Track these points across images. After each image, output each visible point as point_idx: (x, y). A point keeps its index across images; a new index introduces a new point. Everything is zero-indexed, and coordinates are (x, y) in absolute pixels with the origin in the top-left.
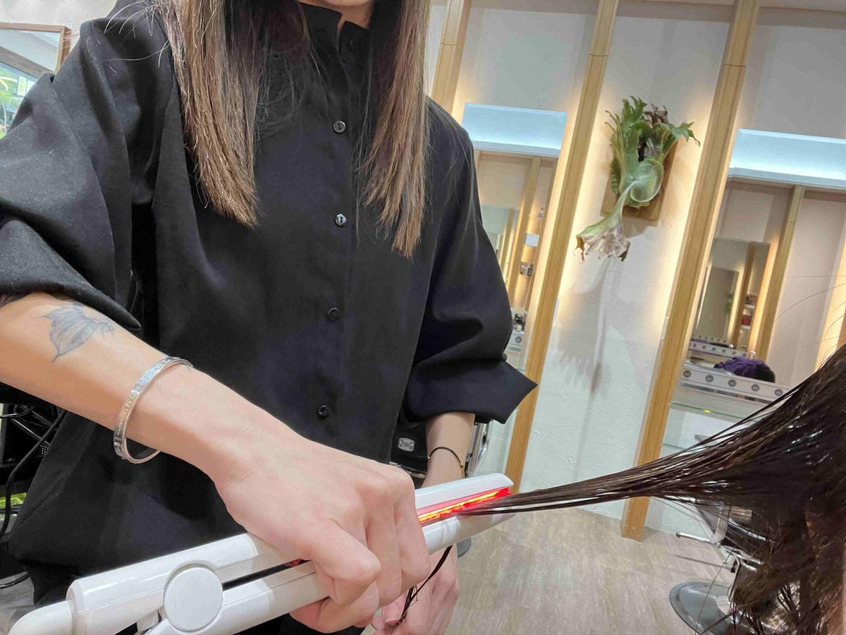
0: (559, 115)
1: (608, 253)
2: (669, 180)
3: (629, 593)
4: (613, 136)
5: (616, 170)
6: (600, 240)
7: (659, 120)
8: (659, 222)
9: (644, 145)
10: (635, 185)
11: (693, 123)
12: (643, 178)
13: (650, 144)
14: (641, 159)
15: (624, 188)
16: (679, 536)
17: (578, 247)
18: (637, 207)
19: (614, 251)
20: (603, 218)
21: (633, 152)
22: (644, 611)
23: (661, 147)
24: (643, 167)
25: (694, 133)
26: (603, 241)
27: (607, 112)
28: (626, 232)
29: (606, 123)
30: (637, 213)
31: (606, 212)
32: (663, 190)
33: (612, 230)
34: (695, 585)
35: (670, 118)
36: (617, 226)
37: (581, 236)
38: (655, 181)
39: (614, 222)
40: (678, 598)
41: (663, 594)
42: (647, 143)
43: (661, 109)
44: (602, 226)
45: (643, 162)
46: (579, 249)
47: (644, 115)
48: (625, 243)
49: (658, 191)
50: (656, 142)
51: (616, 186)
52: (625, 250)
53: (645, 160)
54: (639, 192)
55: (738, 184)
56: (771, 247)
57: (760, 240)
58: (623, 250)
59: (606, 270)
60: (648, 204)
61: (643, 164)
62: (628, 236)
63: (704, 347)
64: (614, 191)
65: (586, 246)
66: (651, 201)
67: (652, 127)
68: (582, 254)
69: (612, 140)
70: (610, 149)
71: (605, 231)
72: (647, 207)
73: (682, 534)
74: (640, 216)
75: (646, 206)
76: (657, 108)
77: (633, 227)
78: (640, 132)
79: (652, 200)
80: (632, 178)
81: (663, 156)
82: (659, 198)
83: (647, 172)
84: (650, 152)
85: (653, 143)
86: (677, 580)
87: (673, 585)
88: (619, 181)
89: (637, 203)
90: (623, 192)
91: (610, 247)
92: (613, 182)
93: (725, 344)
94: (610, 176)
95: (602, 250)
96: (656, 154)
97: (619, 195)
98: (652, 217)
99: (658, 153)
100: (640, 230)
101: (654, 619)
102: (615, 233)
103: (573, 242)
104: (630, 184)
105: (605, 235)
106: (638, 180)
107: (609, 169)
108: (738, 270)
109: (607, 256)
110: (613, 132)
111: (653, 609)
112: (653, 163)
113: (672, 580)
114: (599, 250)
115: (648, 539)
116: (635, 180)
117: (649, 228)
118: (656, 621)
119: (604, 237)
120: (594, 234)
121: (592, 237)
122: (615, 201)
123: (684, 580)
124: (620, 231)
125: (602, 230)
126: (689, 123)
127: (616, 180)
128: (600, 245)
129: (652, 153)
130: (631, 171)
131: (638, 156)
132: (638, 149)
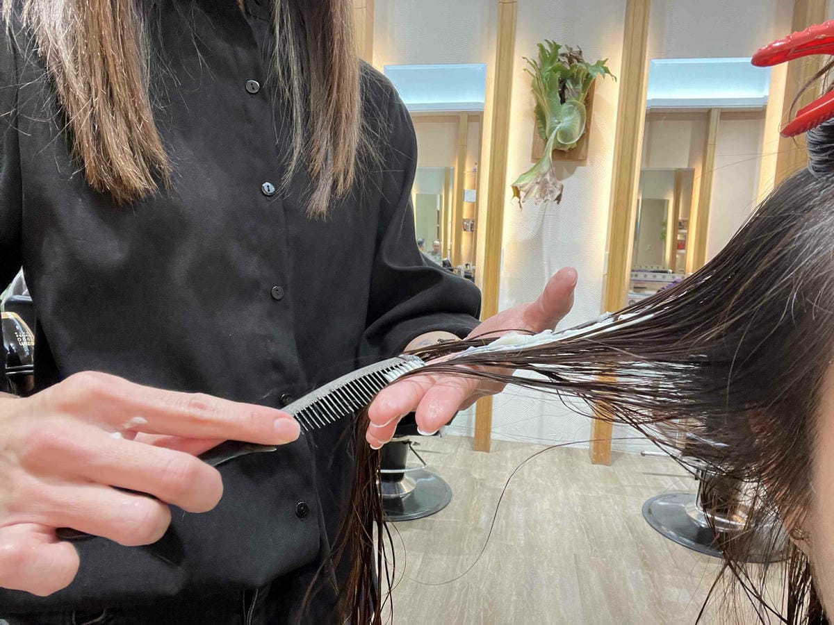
0: (479, 67)
1: (543, 198)
2: (592, 119)
3: (605, 515)
4: (533, 81)
5: (540, 116)
6: (534, 186)
7: (575, 60)
8: (588, 163)
9: (564, 88)
10: (560, 128)
11: (607, 59)
12: (567, 120)
13: (569, 85)
14: (563, 101)
15: (551, 132)
16: (643, 455)
17: (514, 196)
18: (566, 149)
19: (549, 195)
20: (534, 164)
21: (555, 96)
22: (621, 529)
23: (580, 86)
24: (566, 109)
25: (610, 69)
26: (537, 187)
27: (524, 58)
28: (558, 176)
29: (525, 70)
30: (566, 156)
31: (536, 158)
32: (587, 129)
33: (544, 175)
34: (663, 497)
35: (585, 57)
36: (549, 170)
37: (515, 185)
38: (579, 121)
39: (545, 167)
40: (650, 512)
41: (636, 510)
42: (567, 85)
43: (575, 49)
44: (534, 172)
45: (565, 104)
46: (516, 198)
47: (559, 57)
48: (558, 186)
49: (582, 131)
50: (575, 82)
51: (542, 132)
52: (559, 193)
53: (567, 101)
54: (565, 134)
55: (657, 115)
56: (696, 172)
57: (685, 166)
58: (557, 193)
59: (544, 215)
60: (575, 145)
61: (565, 106)
62: (560, 178)
63: (645, 276)
64: (542, 137)
65: (522, 194)
66: (577, 142)
67: (569, 68)
68: (519, 202)
69: (533, 86)
70: (532, 95)
71: (538, 177)
72: (575, 148)
73: (646, 452)
74: (569, 159)
75: (573, 147)
76: (571, 49)
77: (565, 170)
78: (558, 75)
79: (579, 140)
80: (556, 121)
81: (583, 96)
82: (585, 137)
83: (570, 113)
84: (570, 94)
85: (572, 84)
86: (647, 496)
87: (643, 501)
88: (545, 127)
89: (563, 145)
90: (549, 137)
91: (545, 192)
92: (539, 128)
93: (665, 270)
94: (536, 123)
95: (537, 196)
96: (576, 95)
97: (547, 140)
98: (580, 158)
99: (578, 93)
100: (571, 172)
101: (630, 534)
102: (548, 177)
103: (509, 192)
104: (556, 127)
105: (538, 181)
106: (563, 123)
107: (534, 115)
108: (668, 198)
109: (542, 201)
110: (532, 78)
111: (628, 526)
112: (574, 104)
113: (642, 497)
114: (535, 196)
115: (616, 462)
116: (559, 123)
117: (580, 169)
118: (633, 536)
119: (537, 183)
120: (528, 181)
121: (526, 184)
122: (543, 145)
123: (654, 494)
124: (552, 175)
125: (535, 177)
126: (603, 60)
127: (542, 126)
128: (535, 191)
129: (573, 94)
130: (555, 115)
131: (560, 99)
132: (559, 92)
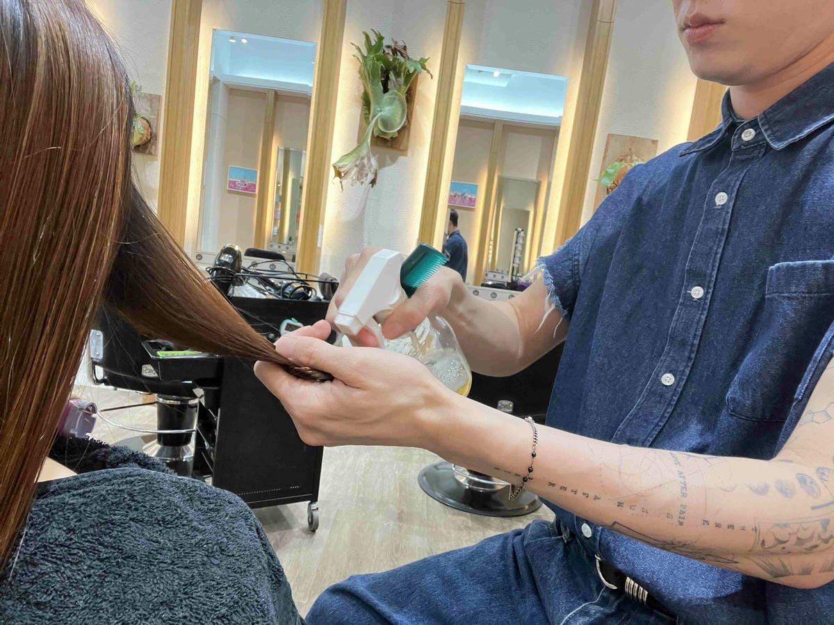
0: (310, 45)
1: (359, 180)
2: (414, 112)
4: (360, 67)
5: (367, 102)
6: (353, 168)
7: (399, 54)
8: (409, 152)
9: (387, 78)
10: (381, 116)
11: (429, 58)
12: (388, 108)
13: (392, 76)
14: (386, 90)
15: (373, 118)
17: (335, 176)
18: (388, 137)
19: (365, 179)
20: (357, 147)
21: (378, 84)
23: (402, 79)
24: (388, 99)
25: (429, 68)
26: (355, 169)
27: (353, 44)
29: (354, 56)
30: (389, 144)
32: (409, 120)
35: (409, 52)
38: (400, 112)
39: (364, 151)
42: (390, 76)
43: (401, 44)
44: (354, 155)
45: (387, 94)
46: (337, 178)
47: (384, 48)
48: (373, 170)
49: (404, 121)
50: (398, 75)
52: (373, 177)
53: (390, 92)
54: (386, 123)
58: (371, 177)
60: (397, 135)
61: (387, 96)
62: (383, 165)
64: (366, 122)
65: (342, 175)
66: (399, 131)
67: (391, 60)
68: (341, 182)
69: (360, 72)
70: (360, 81)
71: (357, 160)
72: (397, 137)
74: (391, 147)
75: (395, 136)
76: (396, 43)
77: (386, 156)
78: (381, 64)
80: (379, 109)
81: (404, 89)
82: (405, 129)
83: (391, 103)
84: (393, 84)
85: (395, 75)
89: (385, 134)
90: (372, 121)
91: (361, 175)
92: (366, 114)
94: (362, 108)
95: (354, 178)
96: (397, 86)
97: (368, 125)
98: (401, 148)
99: (400, 85)
100: (394, 160)
102: (365, 161)
103: (331, 172)
104: (376, 114)
105: (357, 163)
106: (384, 111)
107: (361, 101)
109: (358, 183)
110: (360, 64)
112: (396, 95)
114: (352, 178)
116: (381, 111)
117: (401, 158)
119: (356, 166)
120: (348, 164)
121: (346, 165)
122: (366, 129)
125: (354, 159)
126: (426, 58)
127: (367, 112)
128: (353, 173)
129: (395, 86)
130: (378, 103)
131: (382, 88)
132: (382, 81)
